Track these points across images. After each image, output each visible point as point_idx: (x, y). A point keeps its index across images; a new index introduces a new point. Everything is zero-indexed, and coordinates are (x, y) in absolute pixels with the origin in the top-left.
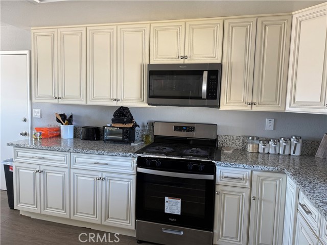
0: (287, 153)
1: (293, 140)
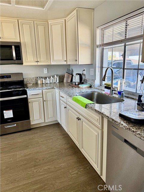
0: (54, 82)
1: (55, 76)
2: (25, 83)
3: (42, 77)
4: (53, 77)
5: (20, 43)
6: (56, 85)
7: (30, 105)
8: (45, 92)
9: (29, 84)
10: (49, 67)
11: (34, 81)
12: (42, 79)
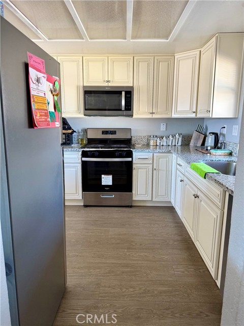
0: (173, 144)
1: (177, 136)
2: (133, 142)
3: (156, 136)
4: (174, 136)
5: (132, 87)
6: (176, 149)
7: (134, 172)
8: (157, 156)
9: (138, 144)
10: (169, 121)
11: (145, 141)
12: (156, 139)
